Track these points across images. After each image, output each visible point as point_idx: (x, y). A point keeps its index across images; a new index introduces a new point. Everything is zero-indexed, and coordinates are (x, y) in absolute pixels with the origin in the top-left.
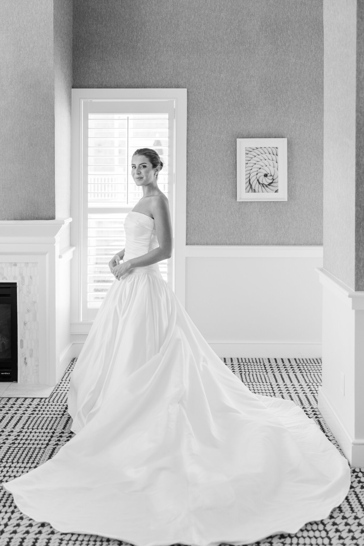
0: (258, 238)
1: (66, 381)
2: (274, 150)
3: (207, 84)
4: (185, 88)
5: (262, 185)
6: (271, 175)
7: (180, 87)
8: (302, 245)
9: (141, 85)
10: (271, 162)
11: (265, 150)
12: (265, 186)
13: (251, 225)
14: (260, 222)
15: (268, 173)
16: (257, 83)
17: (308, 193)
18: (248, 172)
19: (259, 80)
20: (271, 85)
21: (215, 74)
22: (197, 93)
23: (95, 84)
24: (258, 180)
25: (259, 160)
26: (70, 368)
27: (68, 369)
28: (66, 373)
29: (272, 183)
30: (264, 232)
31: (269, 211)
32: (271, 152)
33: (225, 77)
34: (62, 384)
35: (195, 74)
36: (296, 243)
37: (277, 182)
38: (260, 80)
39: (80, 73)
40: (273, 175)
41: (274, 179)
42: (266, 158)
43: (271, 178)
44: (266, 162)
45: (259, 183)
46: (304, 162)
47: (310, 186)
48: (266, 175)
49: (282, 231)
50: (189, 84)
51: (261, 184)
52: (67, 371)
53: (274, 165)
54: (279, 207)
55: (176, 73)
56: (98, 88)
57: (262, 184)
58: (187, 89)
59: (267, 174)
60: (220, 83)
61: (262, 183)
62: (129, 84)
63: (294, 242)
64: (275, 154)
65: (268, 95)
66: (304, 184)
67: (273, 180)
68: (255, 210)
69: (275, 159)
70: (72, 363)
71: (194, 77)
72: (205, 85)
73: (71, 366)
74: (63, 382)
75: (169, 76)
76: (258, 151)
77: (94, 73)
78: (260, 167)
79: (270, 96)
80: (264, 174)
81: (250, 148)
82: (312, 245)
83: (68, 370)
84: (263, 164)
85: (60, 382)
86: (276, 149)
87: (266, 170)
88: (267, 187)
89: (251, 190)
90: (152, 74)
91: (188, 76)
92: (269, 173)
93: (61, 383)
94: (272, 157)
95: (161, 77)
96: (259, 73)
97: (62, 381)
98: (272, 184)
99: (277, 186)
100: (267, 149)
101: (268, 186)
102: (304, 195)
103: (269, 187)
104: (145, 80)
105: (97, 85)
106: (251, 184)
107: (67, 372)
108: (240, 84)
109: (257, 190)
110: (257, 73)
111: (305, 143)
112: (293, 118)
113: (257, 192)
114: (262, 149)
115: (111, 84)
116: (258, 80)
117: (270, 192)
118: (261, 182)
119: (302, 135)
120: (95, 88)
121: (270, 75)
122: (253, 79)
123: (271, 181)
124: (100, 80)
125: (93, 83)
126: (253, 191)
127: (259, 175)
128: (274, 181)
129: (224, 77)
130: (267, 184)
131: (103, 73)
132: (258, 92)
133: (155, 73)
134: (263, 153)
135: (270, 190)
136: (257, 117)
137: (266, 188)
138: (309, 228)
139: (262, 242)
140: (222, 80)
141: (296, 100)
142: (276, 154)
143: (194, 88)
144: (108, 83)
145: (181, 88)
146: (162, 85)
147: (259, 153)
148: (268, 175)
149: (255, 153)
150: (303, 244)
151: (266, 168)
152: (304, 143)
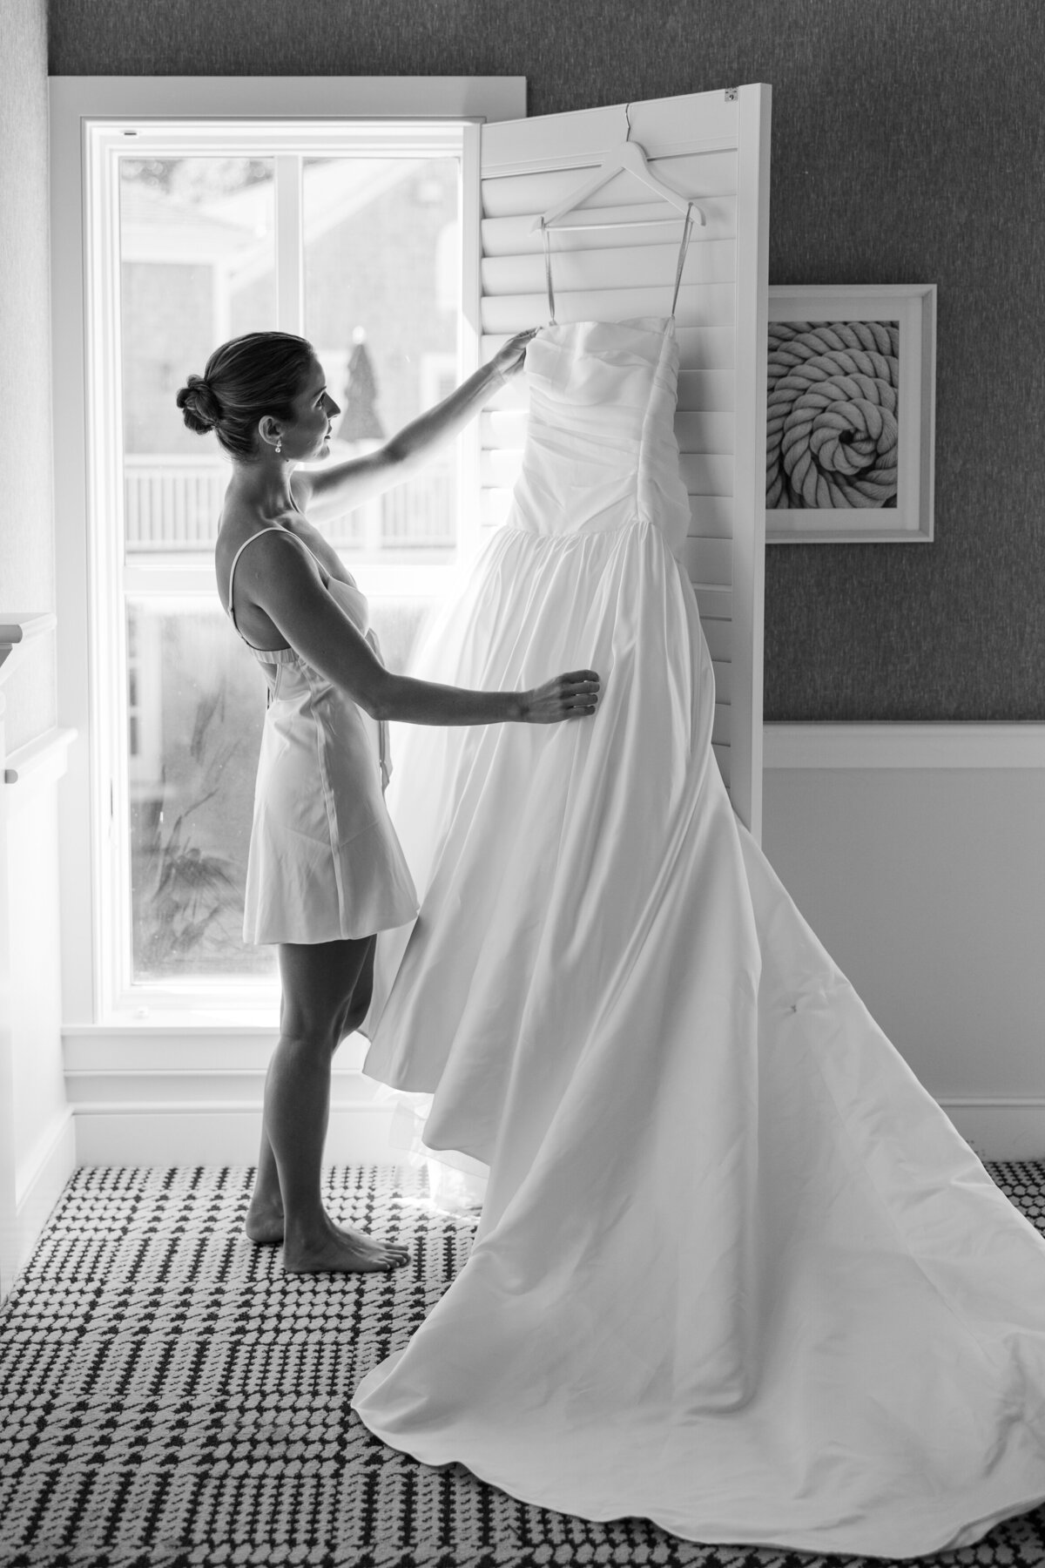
0: (809, 691)
1: (43, 1279)
2: (881, 331)
3: (611, 59)
4: (520, 75)
5: (830, 478)
6: (868, 439)
7: (499, 71)
8: (986, 719)
9: (338, 63)
10: (869, 384)
11: (847, 332)
12: (841, 480)
13: (783, 638)
14: (819, 627)
15: (857, 430)
16: (814, 56)
17: (1014, 508)
18: (777, 424)
19: (824, 41)
20: (874, 63)
21: (642, 14)
22: (568, 96)
23: (146, 56)
24: (815, 458)
25: (818, 374)
26: (59, 1218)
27: (51, 1224)
28: (43, 1240)
29: (872, 468)
30: (836, 669)
31: (855, 583)
32: (870, 343)
33: (684, 28)
34: (26, 1298)
35: (562, 14)
36: (962, 709)
37: (890, 464)
38: (827, 40)
39: (82, 10)
40: (874, 436)
41: (880, 451)
42: (849, 365)
43: (868, 447)
44: (848, 383)
45: (821, 470)
46: (1002, 383)
47: (1025, 480)
48: (847, 438)
49: (907, 661)
50: (537, 60)
51: (828, 475)
52: (49, 1232)
53: (879, 394)
54: (896, 567)
55: (481, 12)
56: (156, 74)
57: (832, 473)
58: (527, 78)
59: (852, 431)
60: (662, 54)
61: (831, 469)
62: (286, 57)
63: (955, 705)
64: (886, 347)
65: (862, 105)
66: (999, 472)
67: (875, 455)
68: (800, 579)
69: (884, 370)
70: (70, 1191)
71: (557, 29)
72: (601, 61)
73: (64, 1208)
74: (32, 1286)
75: (452, 25)
76: (817, 336)
77: (139, 12)
78: (823, 402)
79: (867, 110)
80: (840, 432)
81: (784, 325)
82: (1025, 719)
83: (54, 1229)
84: (834, 392)
85: (19, 1287)
86: (890, 328)
87: (849, 415)
88: (851, 484)
89: (785, 500)
90: (381, 14)
91: (532, 25)
92: (861, 427)
93: (22, 1292)
94: (872, 361)
95: (421, 29)
96: (825, 13)
97: (28, 1280)
98: (874, 474)
99: (891, 479)
100: (853, 331)
101: (854, 479)
102: (997, 516)
103: (859, 484)
104: (354, 39)
105: (155, 64)
106: (788, 471)
107: (49, 1238)
108: (745, 60)
109: (809, 498)
110: (815, 14)
111: (1007, 307)
112: (962, 198)
113: (811, 507)
114: (834, 331)
115: (214, 57)
116: (819, 41)
117: (863, 507)
118: (826, 465)
119: (998, 270)
120: (144, 75)
121: (870, 21)
122: (800, 39)
123: (864, 462)
124: (166, 40)
125: (135, 52)
126: (796, 501)
127: (821, 434)
128: (880, 462)
129: (680, 30)
130: (849, 471)
131: (176, 12)
132: (819, 91)
133: (396, 13)
134: (839, 345)
135: (864, 498)
136: (812, 196)
137: (849, 490)
138: (1015, 649)
139: (826, 708)
140: (673, 40)
141: (976, 127)
142: (889, 352)
143: (556, 76)
144: (198, 52)
145: (501, 75)
146: (424, 60)
147: (822, 347)
148: (859, 436)
149: (806, 345)
150: (990, 713)
151: (848, 408)
152: (1002, 305)
